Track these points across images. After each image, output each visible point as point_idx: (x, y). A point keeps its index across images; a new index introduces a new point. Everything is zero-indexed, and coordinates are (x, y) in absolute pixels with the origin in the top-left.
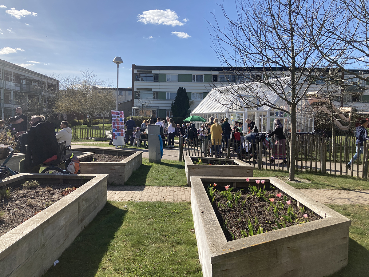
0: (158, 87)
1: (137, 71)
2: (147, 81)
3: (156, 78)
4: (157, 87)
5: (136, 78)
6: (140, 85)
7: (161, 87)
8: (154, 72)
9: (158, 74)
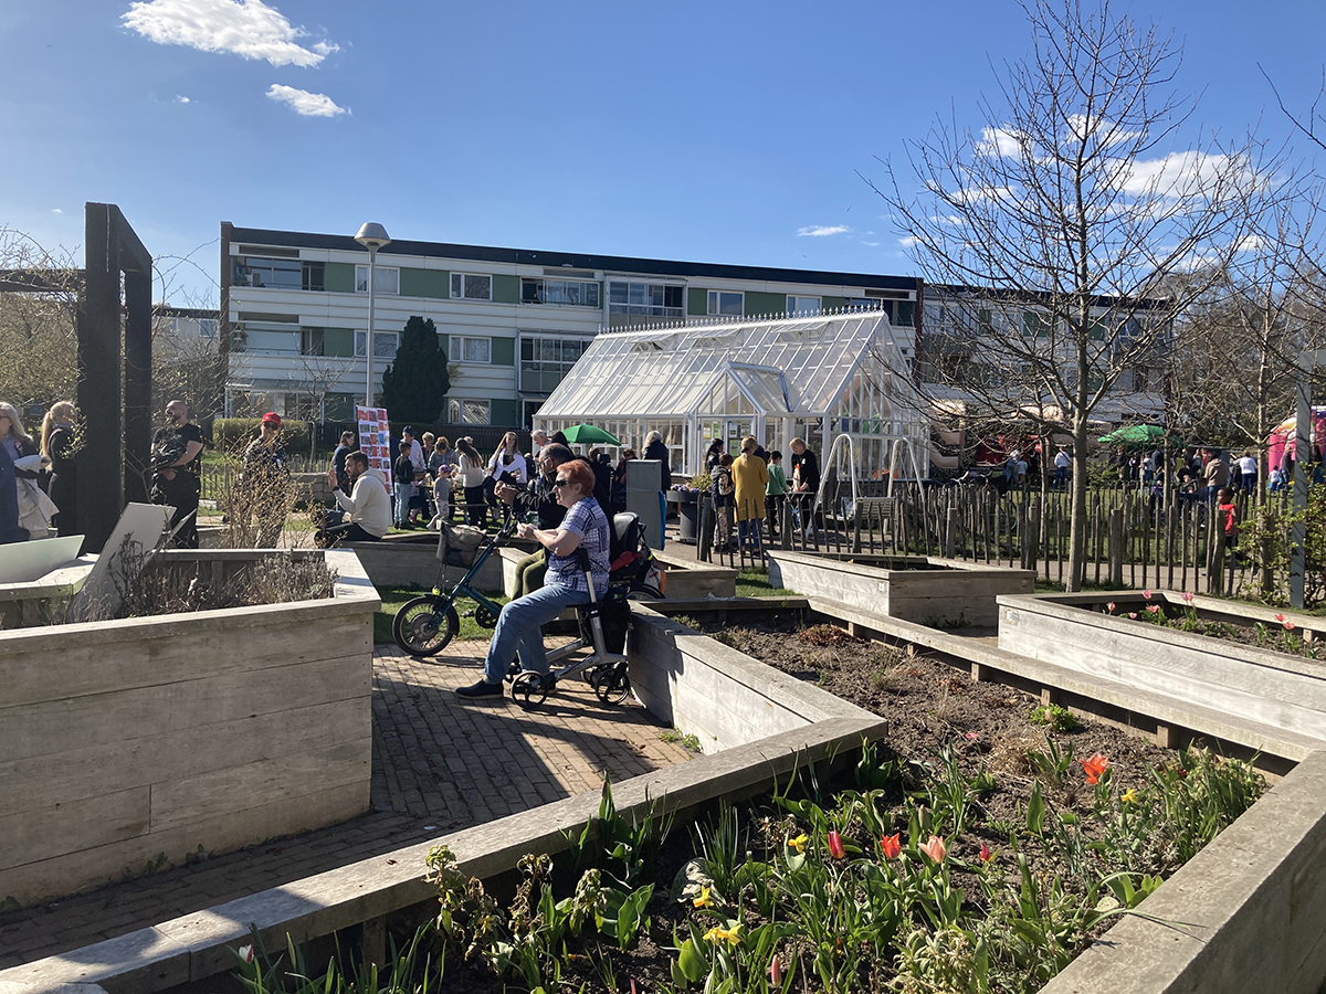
0: (324, 311)
1: (240, 247)
2: (278, 285)
3: (315, 277)
4: (316, 308)
5: (234, 273)
6: (248, 299)
7: (334, 311)
8: (308, 254)
9: (322, 264)
